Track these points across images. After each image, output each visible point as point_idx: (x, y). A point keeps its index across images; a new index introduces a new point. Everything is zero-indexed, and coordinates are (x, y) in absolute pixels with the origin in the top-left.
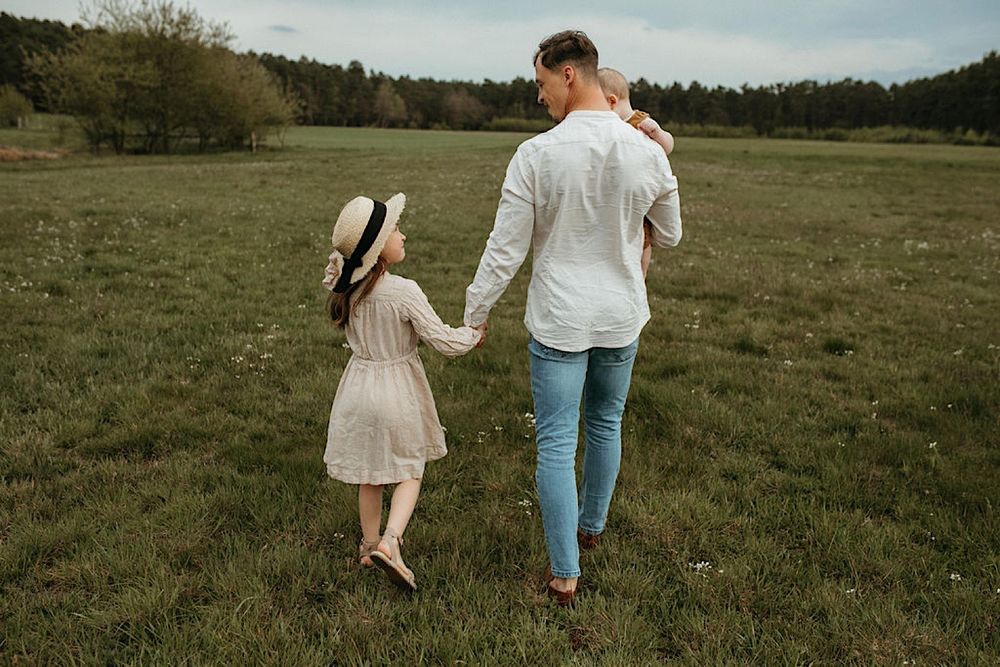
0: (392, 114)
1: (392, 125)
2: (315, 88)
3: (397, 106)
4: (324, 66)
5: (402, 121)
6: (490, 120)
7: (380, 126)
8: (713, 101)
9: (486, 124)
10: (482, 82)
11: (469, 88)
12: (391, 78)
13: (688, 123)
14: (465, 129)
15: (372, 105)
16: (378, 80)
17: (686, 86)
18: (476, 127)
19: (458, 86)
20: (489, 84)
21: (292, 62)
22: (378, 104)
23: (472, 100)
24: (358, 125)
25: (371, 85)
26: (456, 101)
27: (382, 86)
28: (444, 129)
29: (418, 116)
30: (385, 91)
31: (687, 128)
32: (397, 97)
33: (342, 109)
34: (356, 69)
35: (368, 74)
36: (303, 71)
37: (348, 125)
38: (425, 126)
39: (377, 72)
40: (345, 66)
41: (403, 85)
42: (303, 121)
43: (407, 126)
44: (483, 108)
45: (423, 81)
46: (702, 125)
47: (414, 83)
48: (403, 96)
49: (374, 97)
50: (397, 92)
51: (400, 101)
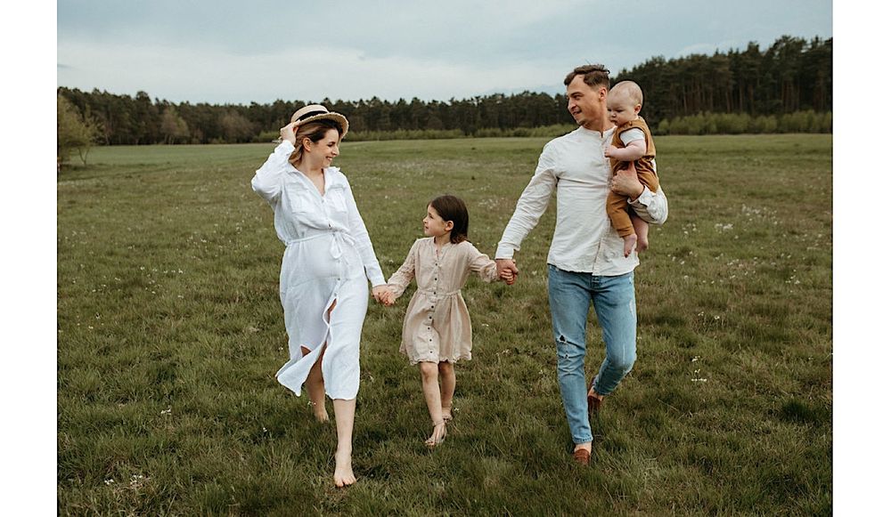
0: (177, 133)
1: (178, 142)
2: (108, 113)
3: (181, 127)
4: (115, 96)
5: (186, 138)
6: (258, 134)
7: (167, 143)
8: (430, 111)
9: (256, 137)
10: (249, 105)
11: (240, 110)
12: (173, 105)
13: (412, 129)
14: (238, 142)
15: (159, 126)
16: (163, 106)
17: (409, 102)
18: (248, 141)
19: (230, 109)
20: (255, 106)
21: (86, 94)
22: (164, 125)
23: (242, 119)
24: (148, 144)
25: (157, 110)
26: (229, 120)
27: (166, 111)
28: (221, 143)
29: (199, 133)
30: (168, 114)
31: (411, 132)
32: (180, 119)
33: (134, 132)
34: (143, 98)
35: (153, 102)
36: (96, 100)
37: (140, 144)
38: (205, 142)
39: (161, 100)
40: (133, 96)
41: (184, 109)
42: (101, 142)
43: (190, 142)
44: (251, 125)
45: (200, 105)
46: (424, 130)
47: (193, 107)
48: (184, 118)
49: (159, 120)
50: (179, 116)
51: (183, 123)
